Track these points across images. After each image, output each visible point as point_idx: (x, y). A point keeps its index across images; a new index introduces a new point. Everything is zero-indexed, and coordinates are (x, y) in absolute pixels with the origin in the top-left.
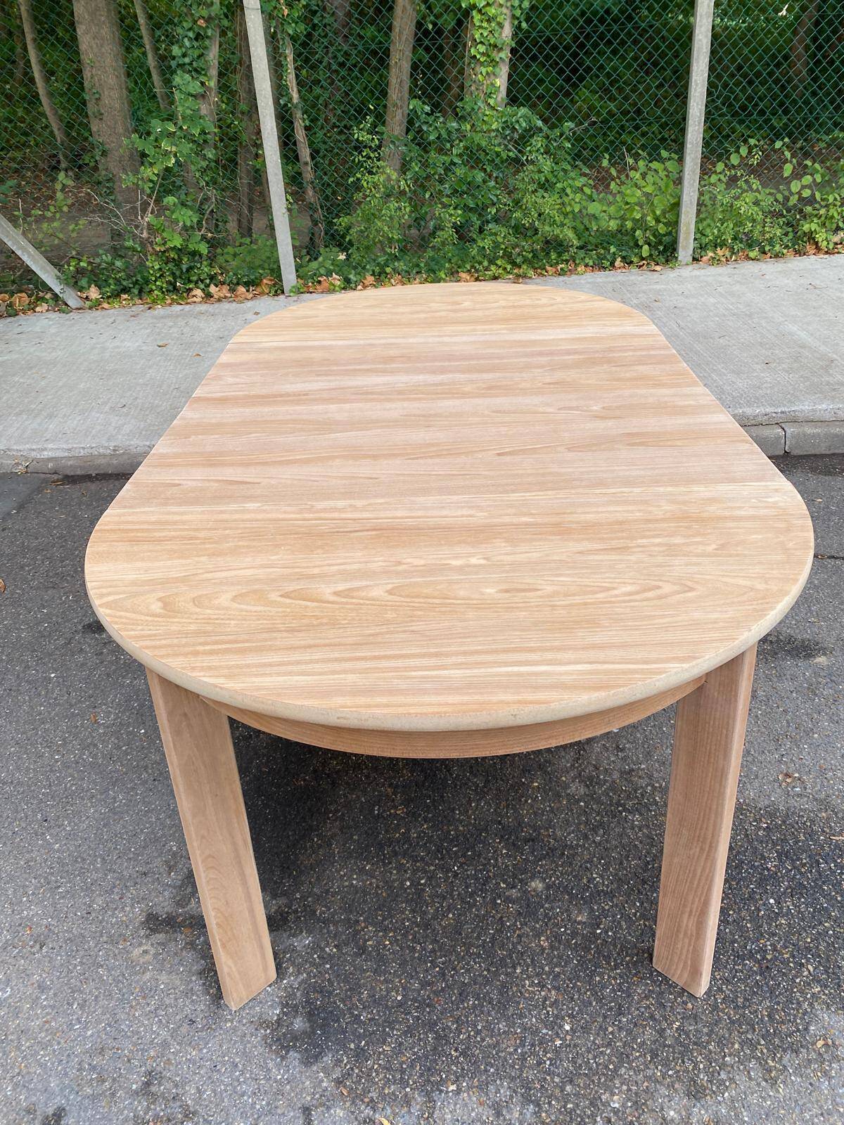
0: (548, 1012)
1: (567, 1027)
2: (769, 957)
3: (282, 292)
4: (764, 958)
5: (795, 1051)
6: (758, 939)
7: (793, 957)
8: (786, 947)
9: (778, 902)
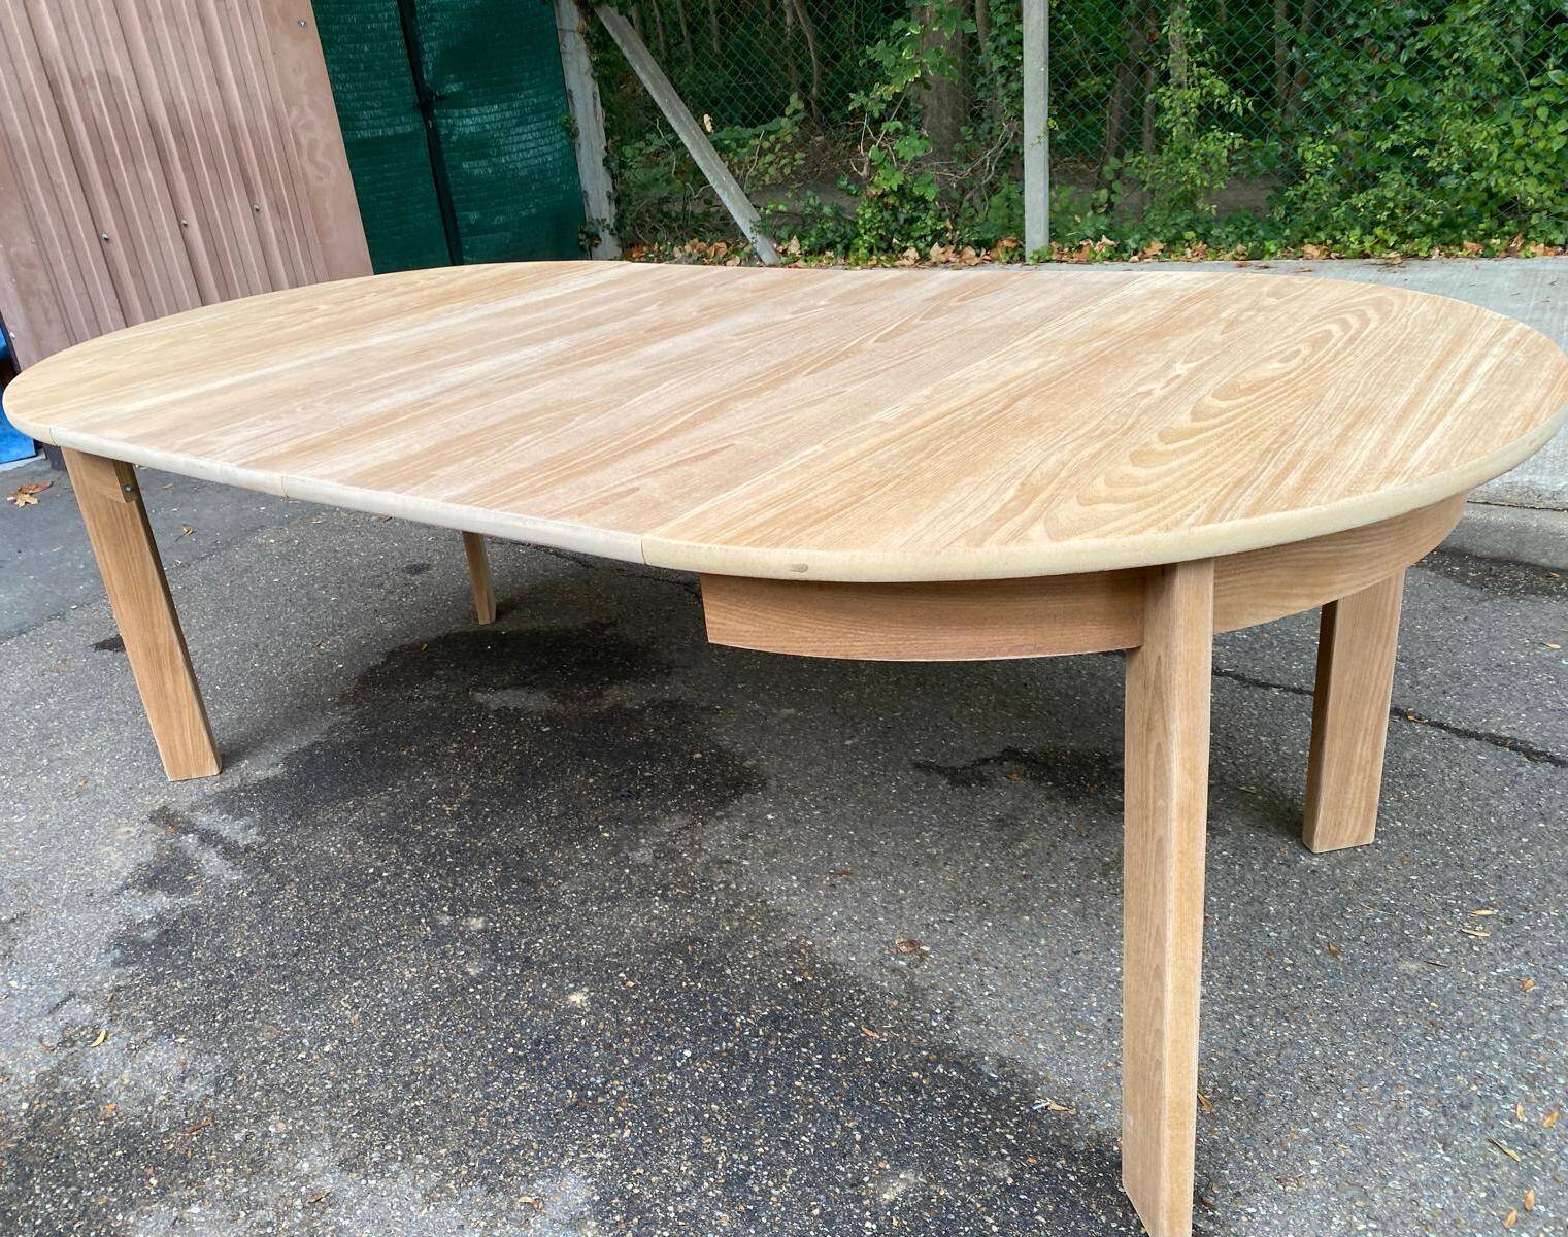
1: (326, 1049)
2: (600, 1100)
3: (1022, 258)
4: (595, 1098)
5: (491, 1190)
6: (617, 1077)
7: (625, 1114)
8: (635, 1102)
9: (693, 1057)
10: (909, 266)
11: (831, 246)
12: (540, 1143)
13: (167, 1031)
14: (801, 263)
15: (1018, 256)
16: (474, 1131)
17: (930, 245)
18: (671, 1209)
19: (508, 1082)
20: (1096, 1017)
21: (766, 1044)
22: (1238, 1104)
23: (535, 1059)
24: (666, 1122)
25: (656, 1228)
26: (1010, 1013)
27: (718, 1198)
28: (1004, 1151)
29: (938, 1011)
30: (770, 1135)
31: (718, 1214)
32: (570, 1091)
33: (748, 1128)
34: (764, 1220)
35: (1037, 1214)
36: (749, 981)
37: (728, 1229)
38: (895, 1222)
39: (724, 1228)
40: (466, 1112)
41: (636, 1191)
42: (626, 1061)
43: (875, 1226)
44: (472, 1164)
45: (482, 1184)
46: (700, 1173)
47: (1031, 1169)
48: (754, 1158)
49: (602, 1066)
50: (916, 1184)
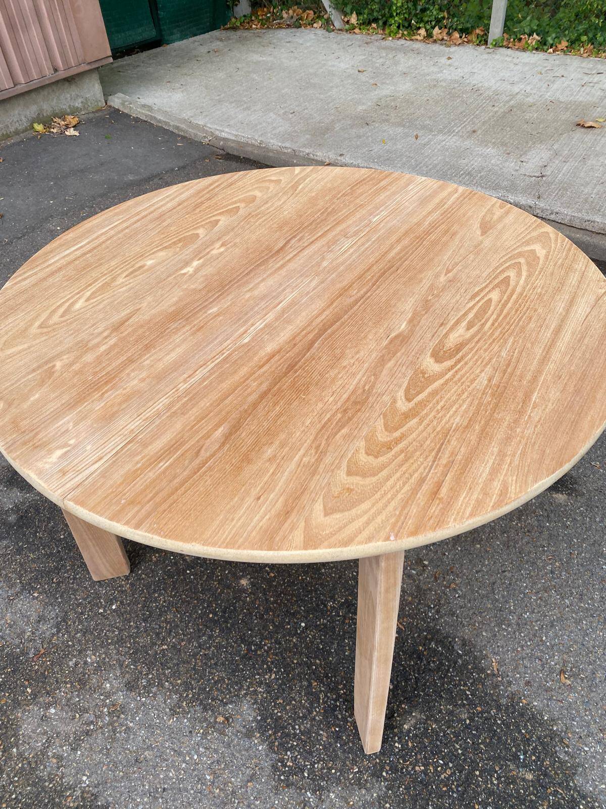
0: (114, 593)
1: (114, 607)
2: (259, 652)
3: (486, 42)
4: (256, 651)
5: (205, 709)
6: (266, 638)
7: (272, 663)
8: (276, 655)
9: (306, 628)
10: (420, 41)
11: (376, 20)
12: (229, 679)
13: (28, 588)
14: (357, 31)
15: (483, 41)
16: (194, 669)
17: (433, 28)
18: (297, 727)
19: (210, 637)
20: (513, 616)
21: (343, 622)
22: (582, 679)
23: (224, 622)
24: (294, 669)
25: (290, 740)
26: (469, 610)
27: (321, 721)
28: (465, 702)
29: (432, 606)
30: (347, 682)
31: (321, 732)
32: (243, 646)
33: (335, 677)
34: (344, 738)
35: (481, 743)
36: (334, 577)
37: (326, 743)
38: (410, 744)
39: (324, 741)
40: (189, 655)
41: (279, 714)
42: (271, 627)
43: (400, 746)
44: (194, 691)
45: (200, 704)
46: (311, 704)
47: (478, 714)
48: (339, 696)
49: (259, 630)
50: (420, 719)
